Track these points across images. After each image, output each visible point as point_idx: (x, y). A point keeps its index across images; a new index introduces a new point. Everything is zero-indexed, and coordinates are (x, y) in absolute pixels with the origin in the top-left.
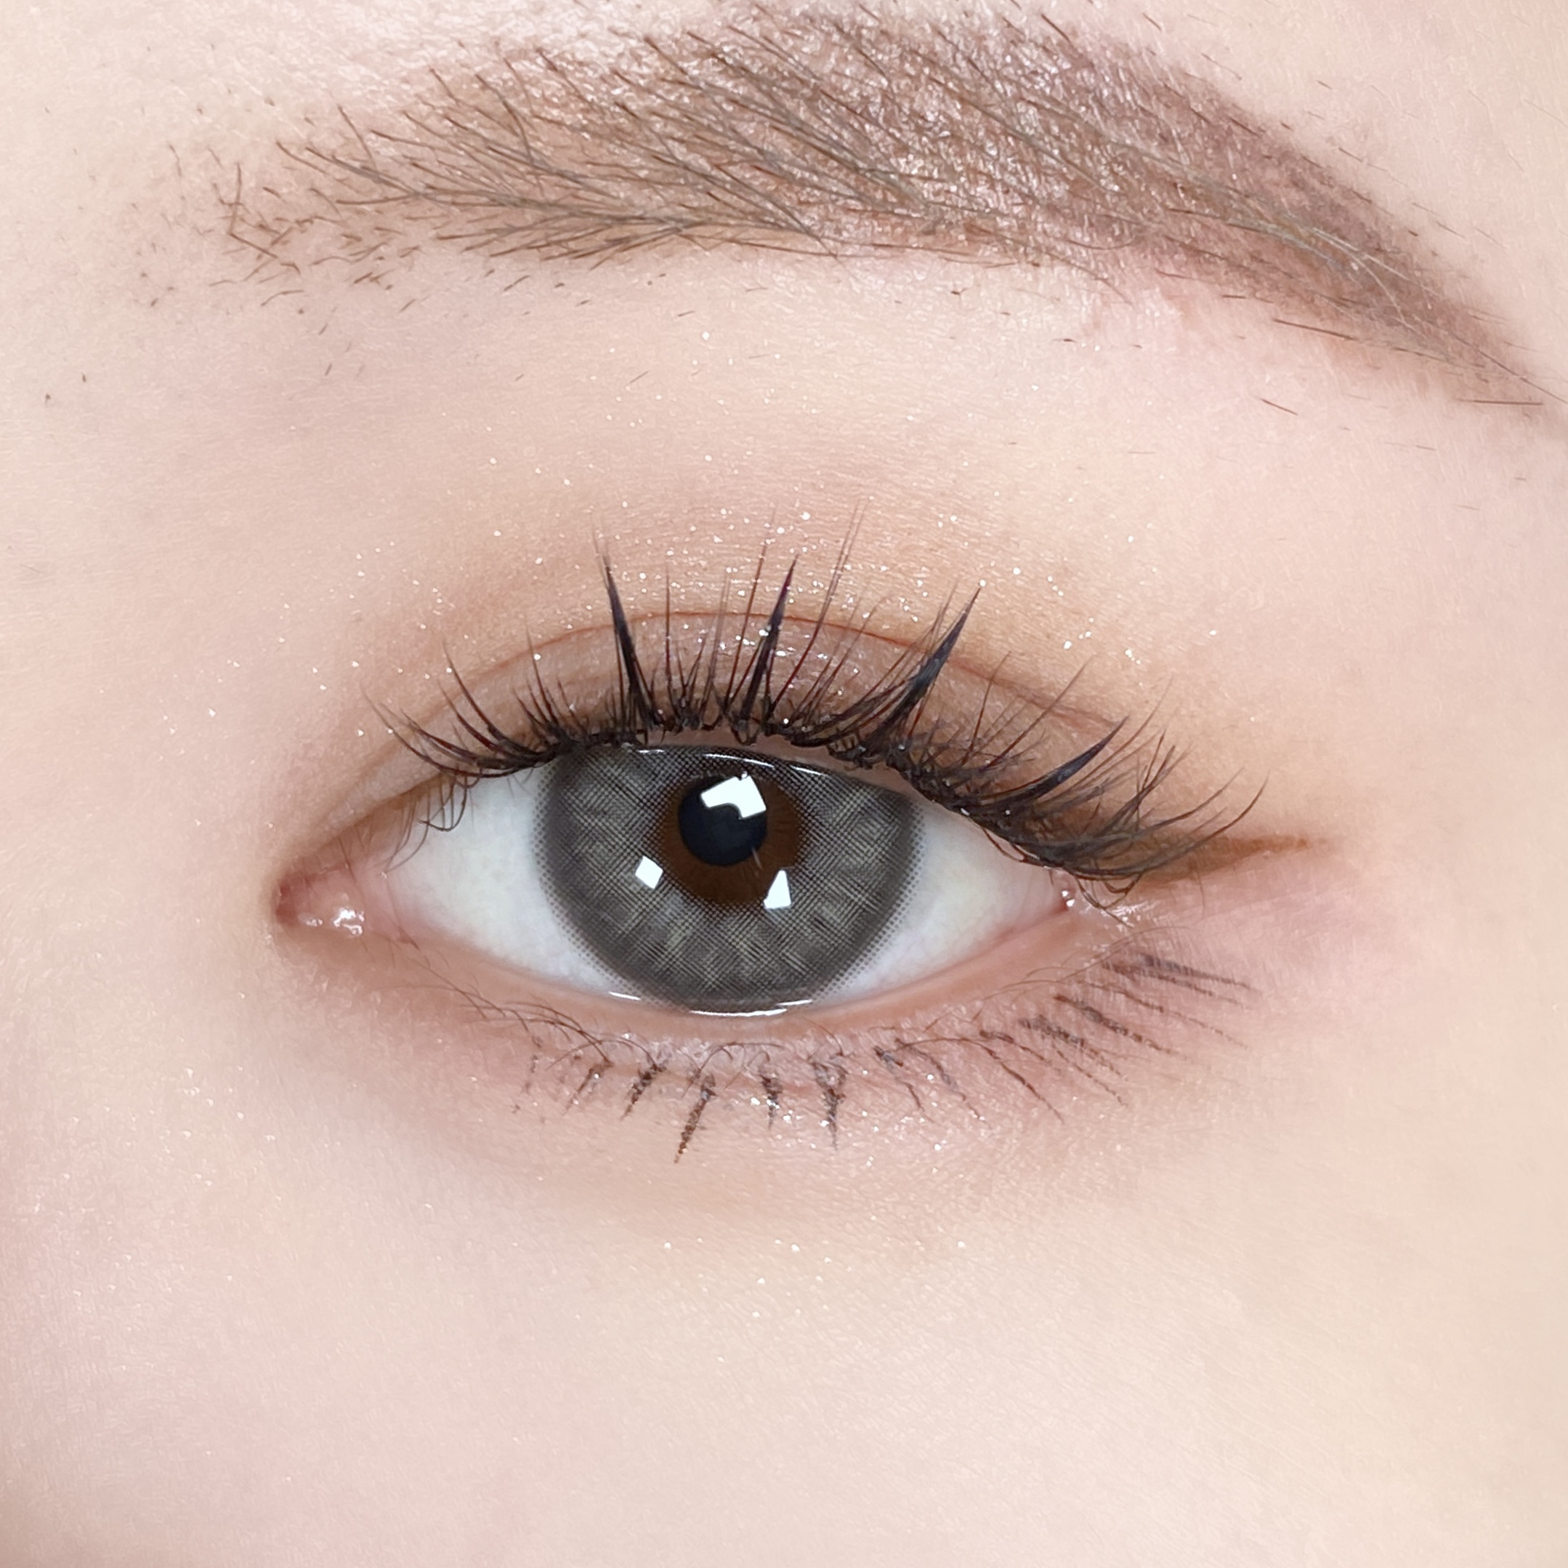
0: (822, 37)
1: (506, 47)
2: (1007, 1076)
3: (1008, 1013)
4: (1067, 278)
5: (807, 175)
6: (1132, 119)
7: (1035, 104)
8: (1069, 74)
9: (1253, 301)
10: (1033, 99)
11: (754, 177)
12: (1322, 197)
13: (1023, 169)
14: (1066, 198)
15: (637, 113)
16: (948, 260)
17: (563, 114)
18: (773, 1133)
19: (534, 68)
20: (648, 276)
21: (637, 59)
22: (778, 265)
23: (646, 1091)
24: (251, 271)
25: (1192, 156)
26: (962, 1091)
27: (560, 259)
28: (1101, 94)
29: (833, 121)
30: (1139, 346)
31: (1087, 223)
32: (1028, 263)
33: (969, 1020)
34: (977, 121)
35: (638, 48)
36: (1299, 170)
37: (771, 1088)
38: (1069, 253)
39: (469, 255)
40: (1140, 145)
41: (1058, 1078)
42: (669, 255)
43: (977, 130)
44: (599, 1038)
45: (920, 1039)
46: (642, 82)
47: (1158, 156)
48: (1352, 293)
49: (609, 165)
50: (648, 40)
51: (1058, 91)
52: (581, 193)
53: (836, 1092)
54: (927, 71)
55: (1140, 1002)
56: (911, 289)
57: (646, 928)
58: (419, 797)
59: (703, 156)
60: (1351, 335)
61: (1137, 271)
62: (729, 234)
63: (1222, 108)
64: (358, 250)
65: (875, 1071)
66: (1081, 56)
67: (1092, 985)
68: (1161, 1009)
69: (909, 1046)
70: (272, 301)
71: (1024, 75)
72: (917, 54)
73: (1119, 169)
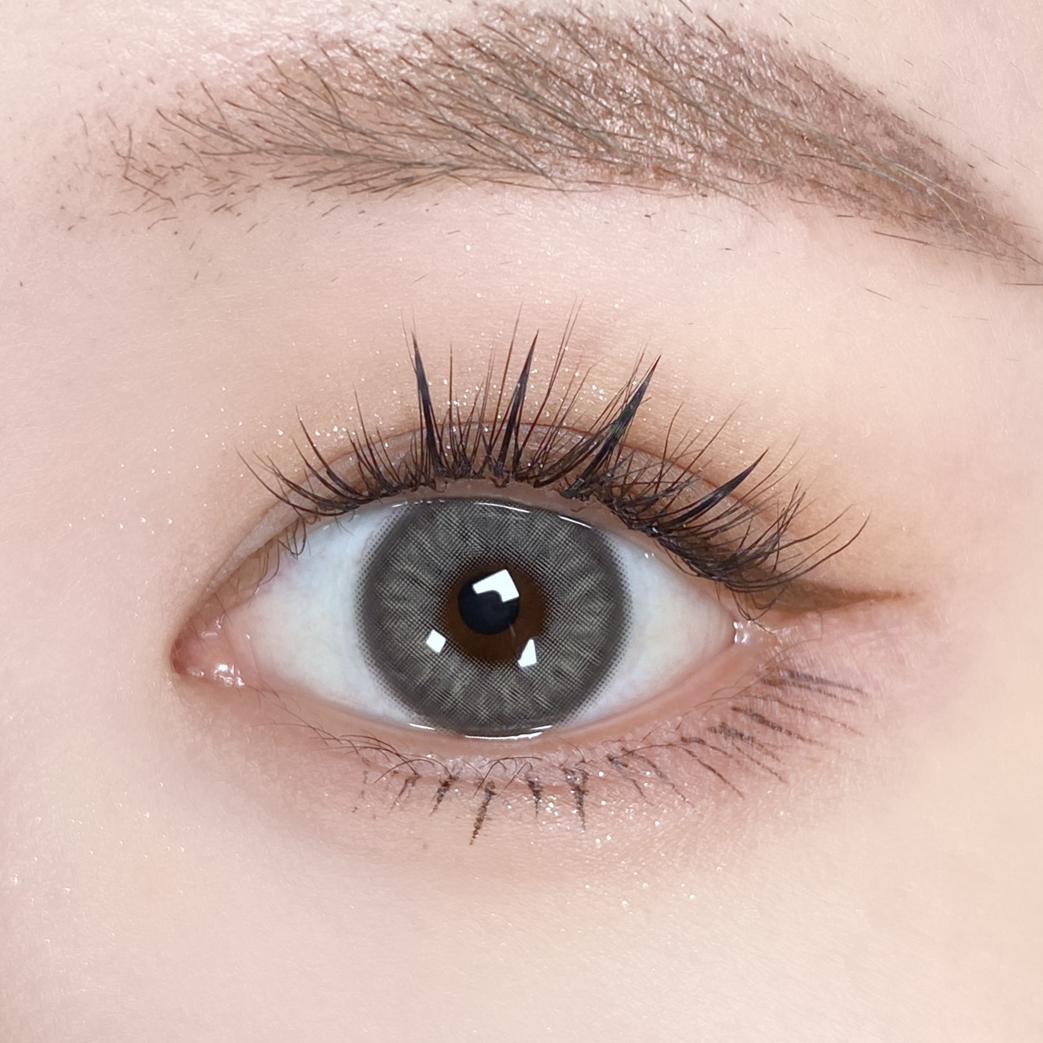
0: (550, 32)
1: (323, 38)
2: (703, 769)
3: (701, 723)
4: (727, 205)
5: (540, 132)
6: (772, 90)
7: (702, 80)
8: (726, 58)
9: (859, 219)
10: (701, 77)
11: (501, 133)
12: (906, 143)
13: (695, 127)
14: (725, 147)
15: (417, 87)
16: (641, 193)
17: (364, 88)
18: (539, 820)
20: (426, 205)
21: (418, 48)
22: (519, 197)
23: (448, 794)
24: (140, 204)
25: (815, 116)
26: (670, 781)
27: (363, 193)
28: (749, 72)
29: (558, 92)
30: (778, 253)
31: (740, 164)
32: (699, 194)
33: (673, 730)
34: (661, 92)
35: (417, 40)
36: (890, 124)
37: (535, 789)
39: (297, 190)
40: (777, 110)
41: (737, 767)
42: (441, 190)
43: (661, 99)
44: (410, 758)
45: (639, 747)
46: (421, 65)
47: (791, 117)
48: (928, 211)
49: (397, 125)
50: (425, 34)
51: (719, 70)
52: (377, 146)
53: (581, 789)
54: (625, 56)
55: (788, 706)
56: (616, 213)
57: (436, 680)
59: (465, 118)
60: (929, 241)
61: (776, 199)
62: (484, 175)
63: (836, 81)
64: (216, 187)
65: (609, 772)
66: (734, 45)
67: (756, 697)
68: (803, 710)
69: (631, 753)
70: (155, 225)
71: (695, 60)
72: (618, 43)
73: (763, 126)
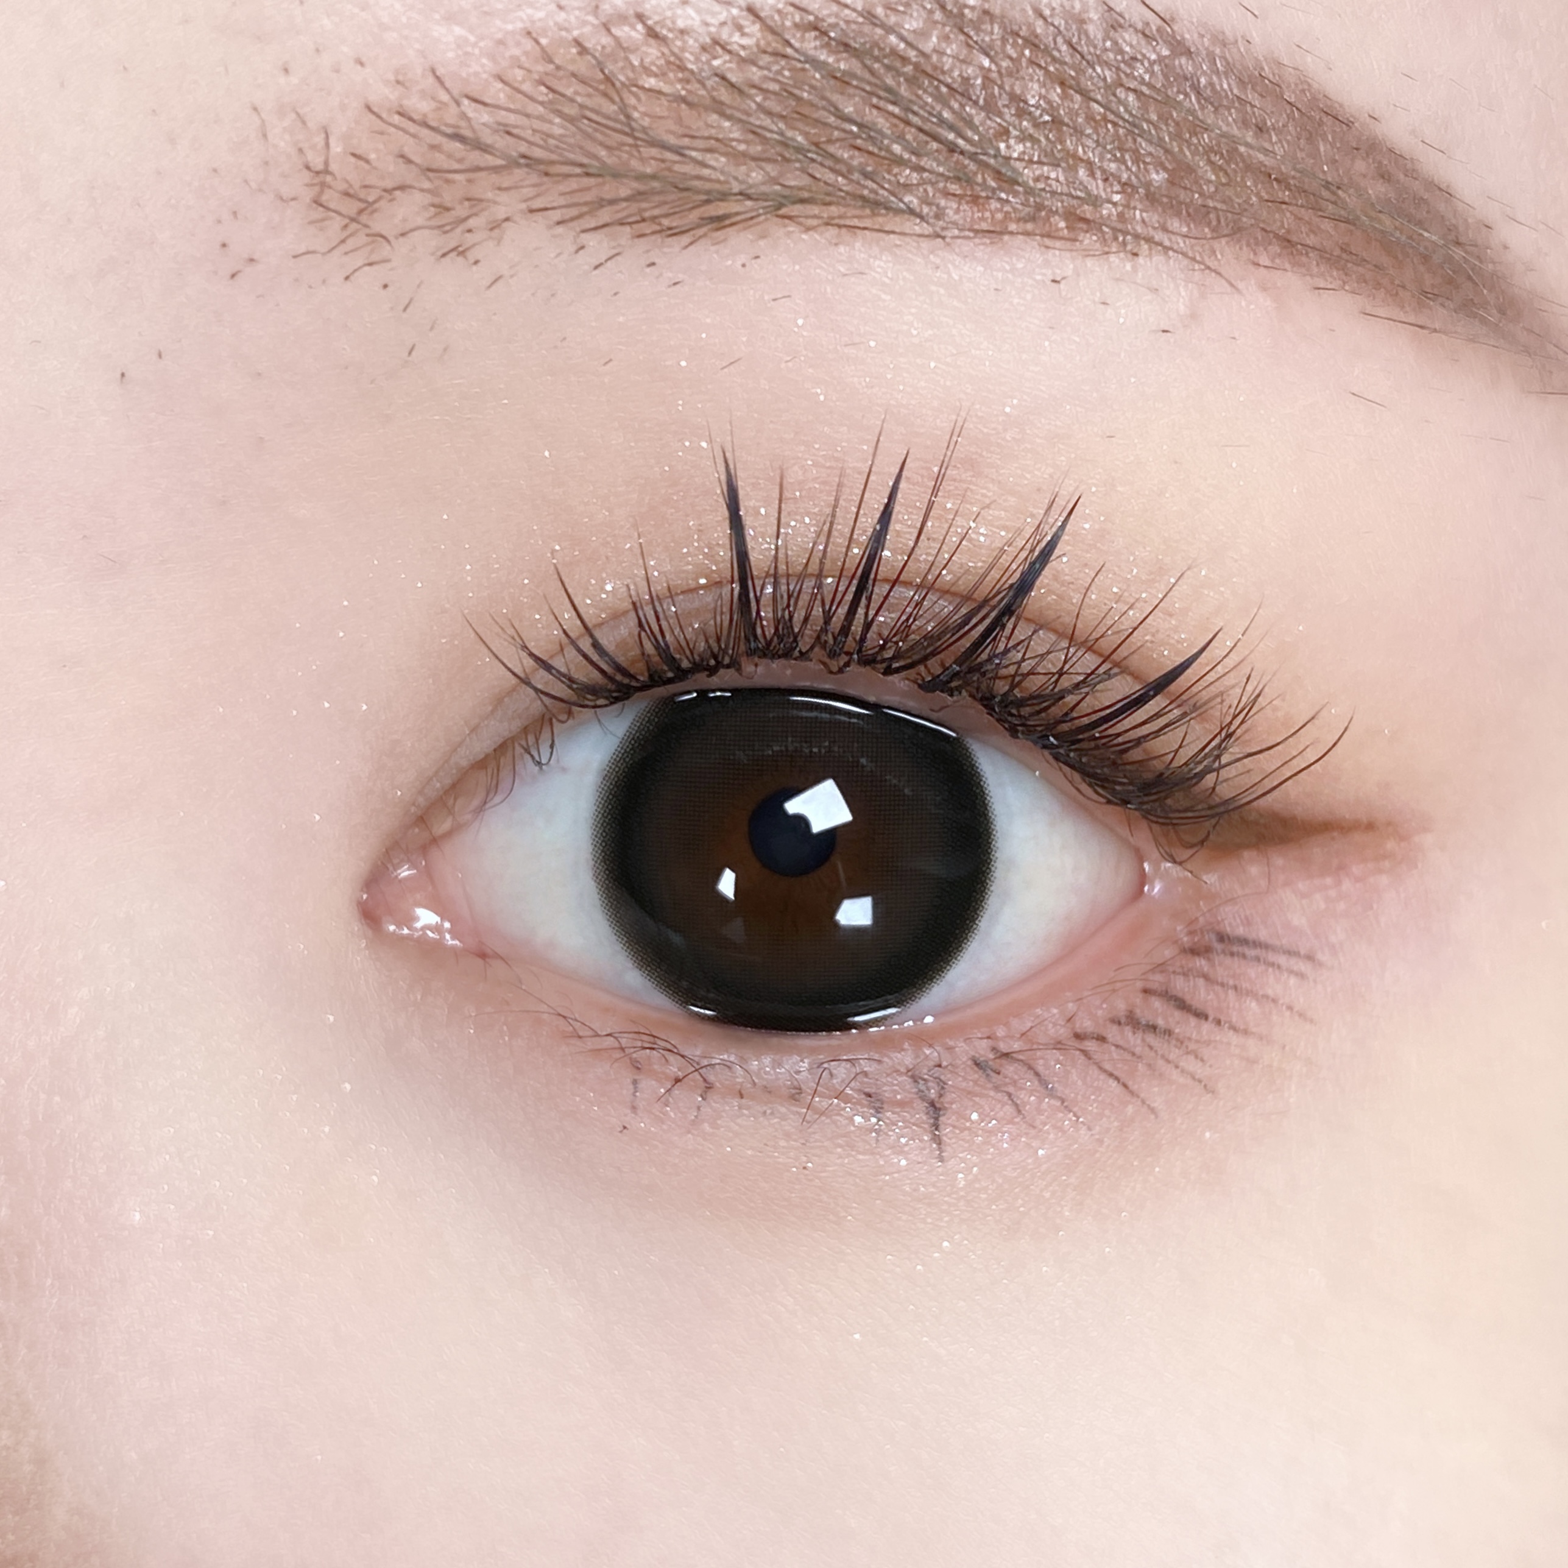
0: (924, 14)
1: (605, 10)
2: (1102, 1076)
3: (1099, 1012)
4: (1167, 269)
6: (1228, 109)
7: (1135, 91)
8: (1167, 61)
9: (1342, 292)
10: (1132, 85)
11: (854, 157)
12: (1406, 190)
13: (1121, 156)
14: (1164, 185)
15: (736, 85)
16: (1047, 247)
17: (661, 84)
19: (634, 33)
20: (743, 258)
21: (740, 28)
22: (876, 250)
24: (337, 242)
25: (1286, 146)
26: (1059, 1094)
27: (653, 237)
28: (1199, 82)
29: (934, 101)
31: (1184, 212)
32: (1127, 252)
33: (1063, 1023)
34: (1076, 106)
35: (739, 17)
36: (1385, 162)
38: (1167, 242)
39: (560, 230)
40: (1236, 133)
41: (1148, 1073)
42: (764, 236)
43: (1077, 115)
44: (697, 1059)
45: (1017, 1047)
46: (742, 53)
47: (1253, 145)
48: (1433, 286)
49: (706, 138)
50: (751, 10)
51: (1157, 77)
53: (937, 1105)
54: (1027, 52)
55: (1216, 983)
56: (1010, 276)
59: (802, 132)
60: (1433, 327)
61: (1233, 262)
63: (1314, 99)
64: (447, 221)
65: (973, 1081)
66: (1179, 42)
67: (1174, 972)
68: (1235, 988)
69: (1006, 1055)
70: (357, 274)
71: (1123, 61)
72: (1018, 35)
73: (1216, 158)
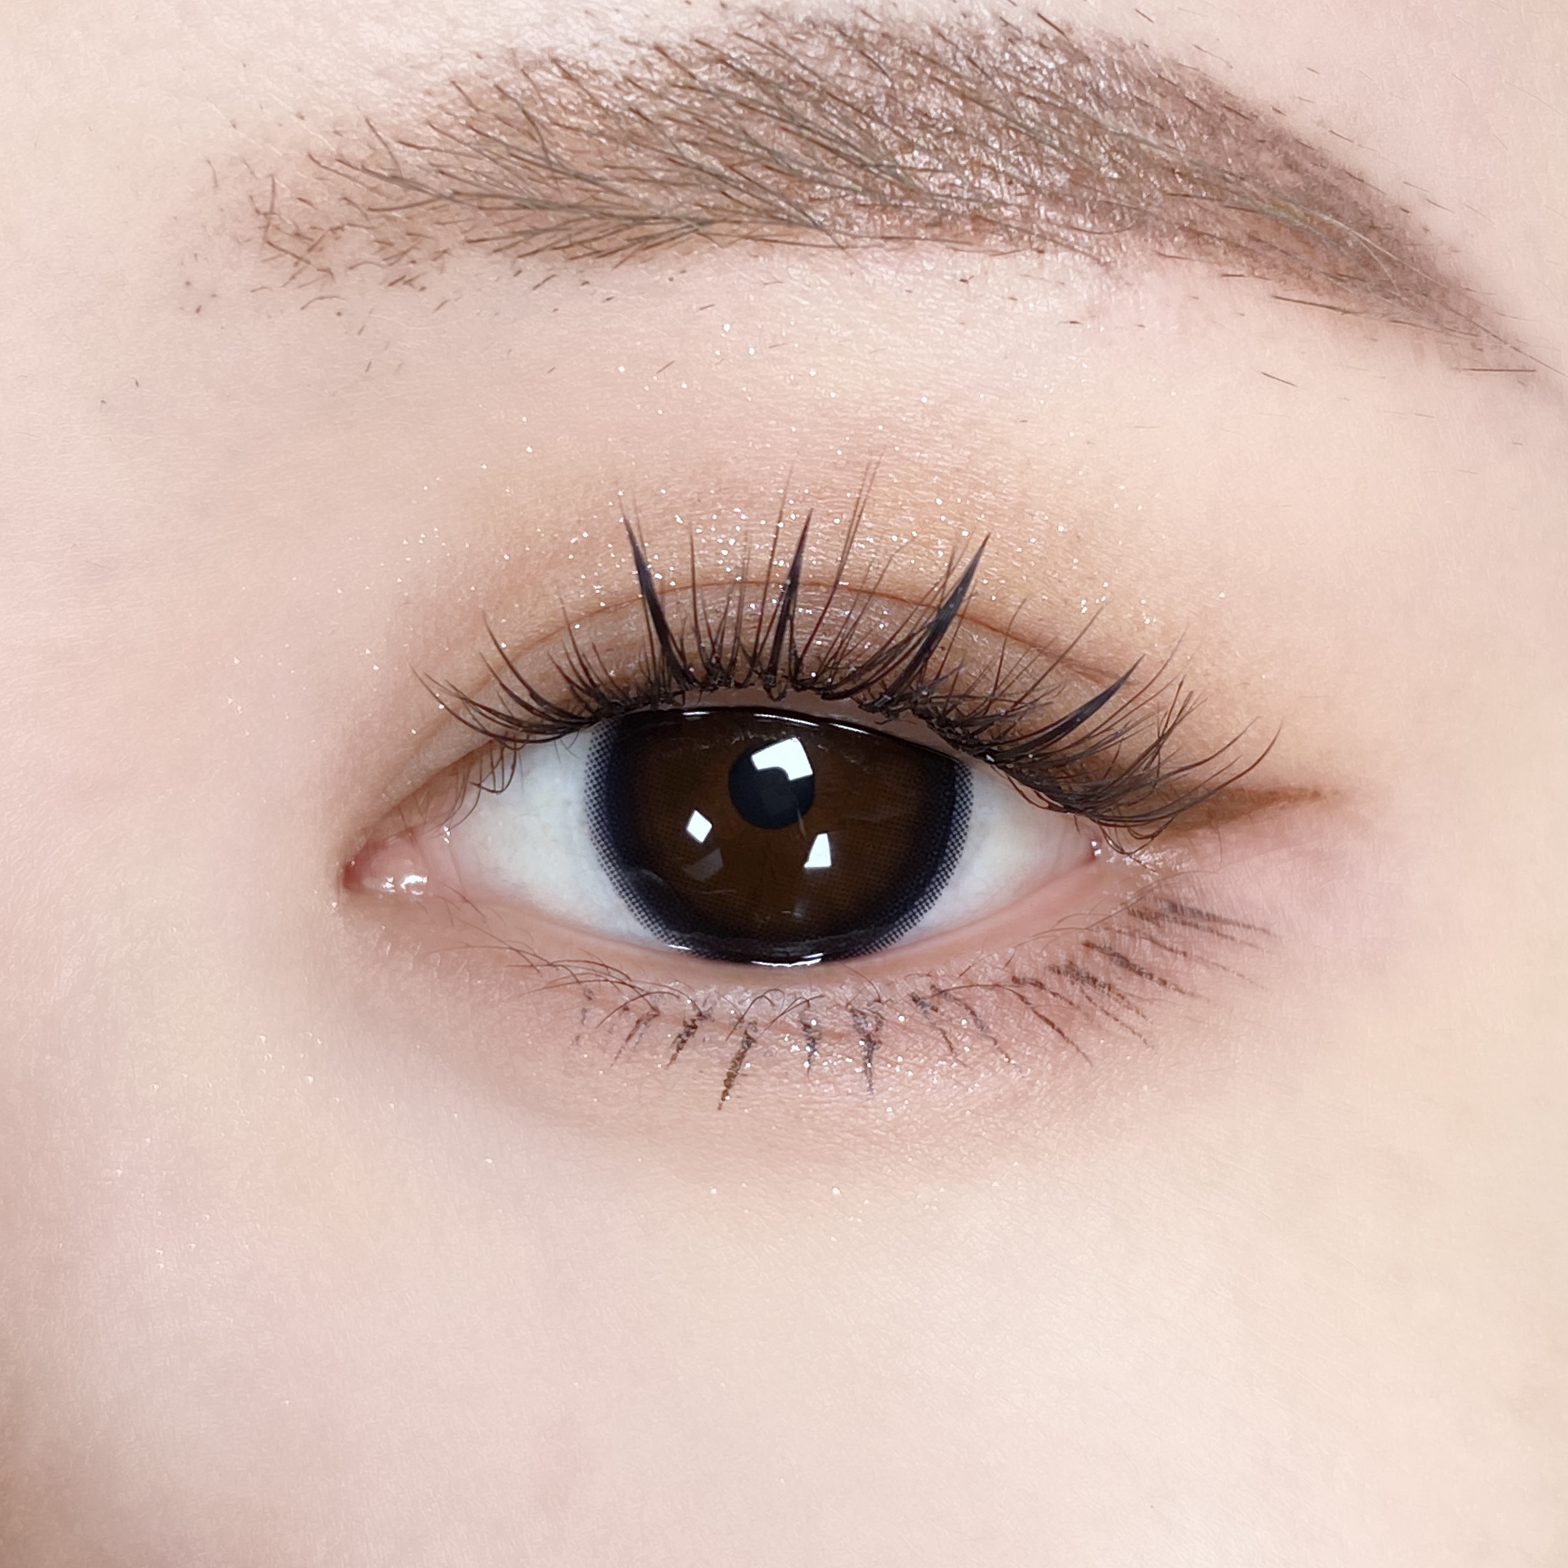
0: (826, 40)
1: (523, 58)
2: (1038, 1021)
3: (1040, 959)
4: (1071, 264)
5: (816, 173)
6: (1128, 109)
7: (1034, 99)
8: (1065, 69)
9: (1251, 278)
10: (1032, 94)
11: (767, 177)
12: (1316, 178)
13: (1025, 159)
14: (1067, 185)
15: (650, 118)
16: (956, 250)
17: (580, 121)
18: (812, 1078)
19: (548, 77)
20: (670, 273)
21: (649, 66)
22: (793, 259)
23: (690, 1039)
24: (289, 277)
25: (1188, 142)
26: (993, 1035)
27: (583, 260)
28: (1098, 86)
29: (839, 120)
30: (1142, 326)
31: (1088, 209)
32: (1032, 250)
33: (1001, 966)
34: (979, 116)
35: (649, 55)
36: (1292, 153)
37: (812, 1037)
38: (1072, 239)
39: (498, 257)
40: (1137, 133)
41: (1085, 1022)
42: (688, 252)
43: (980, 125)
44: (648, 991)
45: (954, 986)
46: (654, 88)
47: (1155, 143)
48: (1348, 269)
49: (625, 168)
50: (659, 48)
51: (1056, 84)
52: (602, 195)
53: (873, 1039)
55: (1165, 947)
56: (921, 278)
58: (472, 764)
59: (716, 156)
60: (1347, 308)
61: (1139, 253)
62: (745, 231)
63: (1215, 96)
64: (390, 255)
65: (911, 1017)
66: (1076, 51)
67: (1119, 931)
68: (1185, 954)
69: (943, 993)
70: (312, 304)
71: (1022, 71)
72: (918, 54)
73: (1118, 157)
